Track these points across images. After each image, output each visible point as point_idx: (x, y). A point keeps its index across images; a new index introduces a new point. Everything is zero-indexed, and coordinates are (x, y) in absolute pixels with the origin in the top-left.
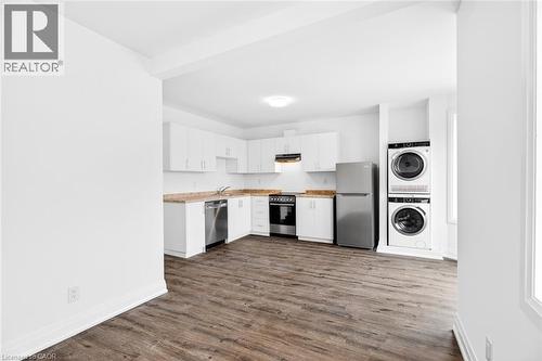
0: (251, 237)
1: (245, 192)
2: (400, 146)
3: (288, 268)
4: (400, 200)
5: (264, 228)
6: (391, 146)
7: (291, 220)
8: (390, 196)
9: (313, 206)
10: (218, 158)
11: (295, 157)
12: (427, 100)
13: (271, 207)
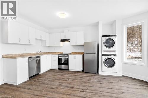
0: (51, 70)
1: (49, 53)
2: (107, 36)
3: (67, 87)
4: (106, 55)
5: (56, 67)
6: (103, 36)
7: (66, 63)
8: (103, 54)
9: (75, 58)
10: (36, 39)
11: (68, 40)
12: (115, 21)
13: (59, 59)
